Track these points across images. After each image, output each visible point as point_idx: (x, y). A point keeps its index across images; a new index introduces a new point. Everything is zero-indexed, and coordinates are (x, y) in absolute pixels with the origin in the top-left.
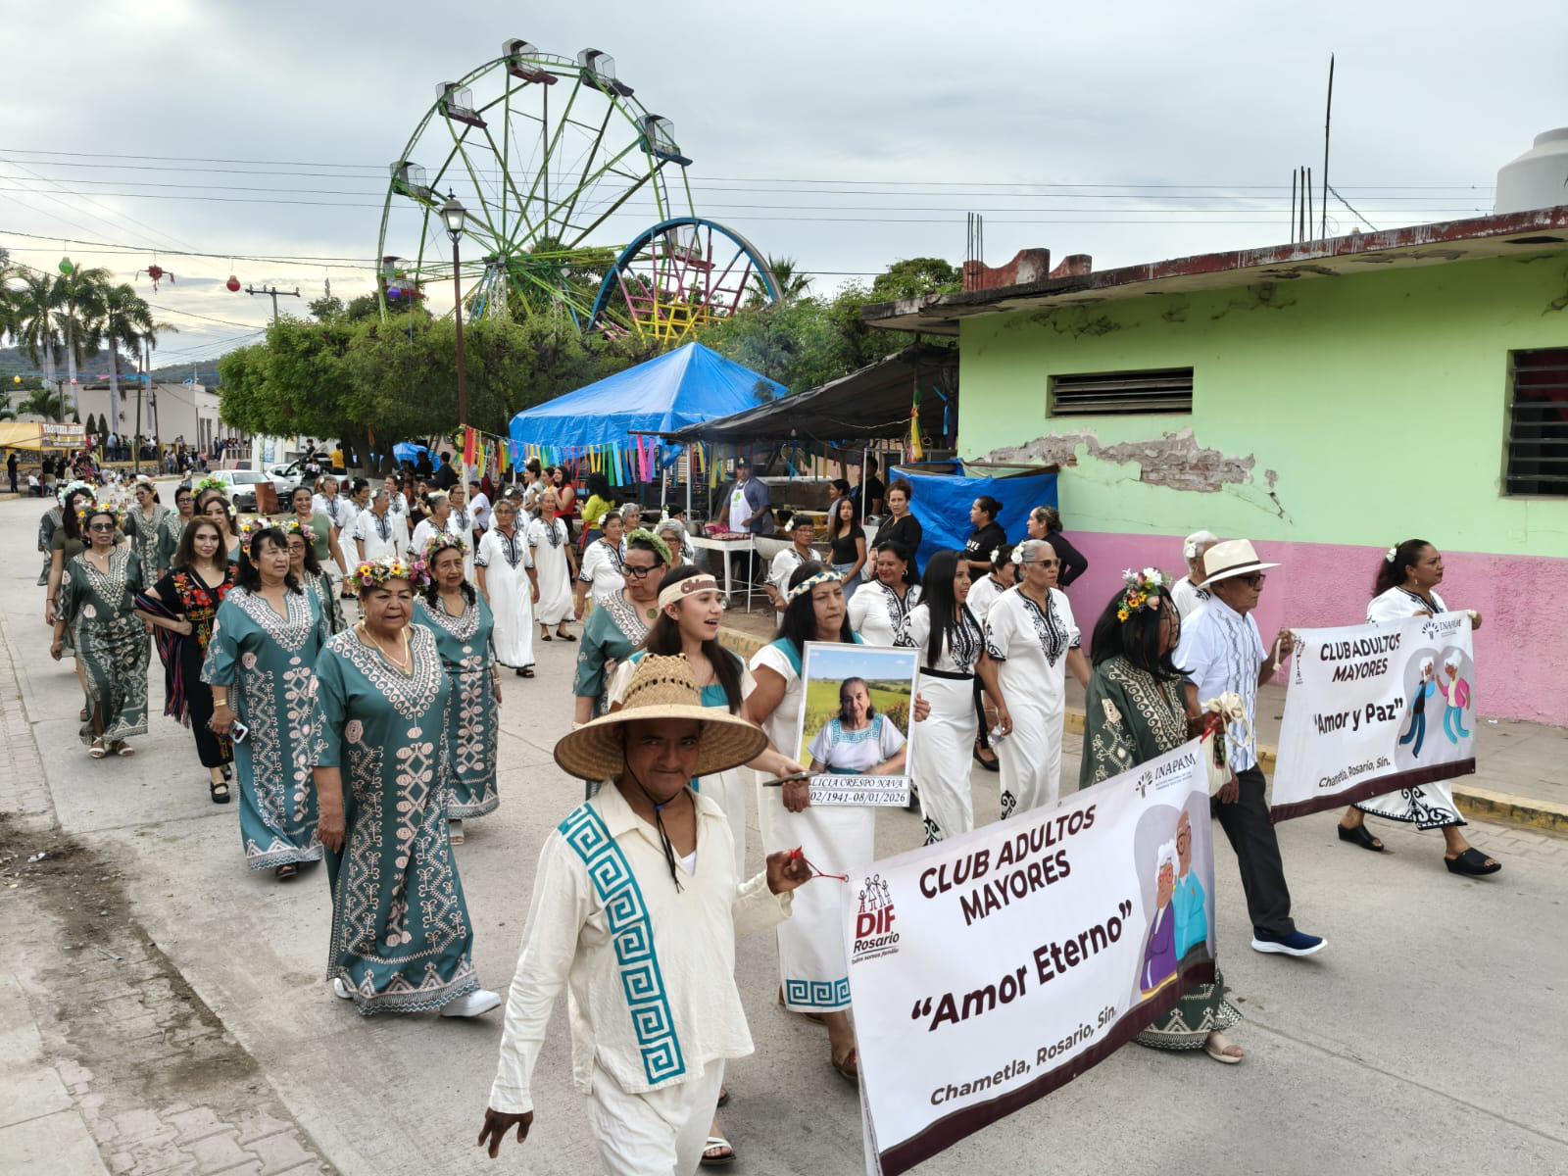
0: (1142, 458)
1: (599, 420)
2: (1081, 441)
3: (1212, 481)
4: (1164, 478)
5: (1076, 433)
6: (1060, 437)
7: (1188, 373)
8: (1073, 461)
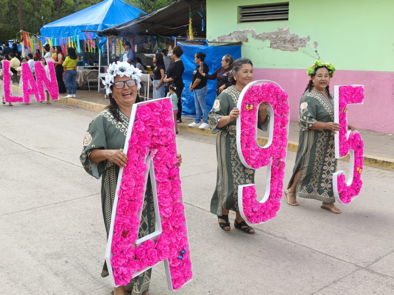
0: (271, 38)
1: (74, 28)
2: (250, 32)
3: (295, 47)
4: (278, 46)
5: (247, 29)
6: (242, 30)
7: (287, 4)
8: (247, 40)
